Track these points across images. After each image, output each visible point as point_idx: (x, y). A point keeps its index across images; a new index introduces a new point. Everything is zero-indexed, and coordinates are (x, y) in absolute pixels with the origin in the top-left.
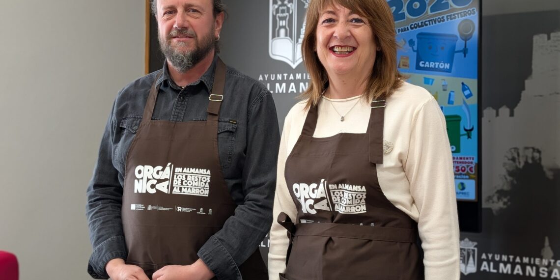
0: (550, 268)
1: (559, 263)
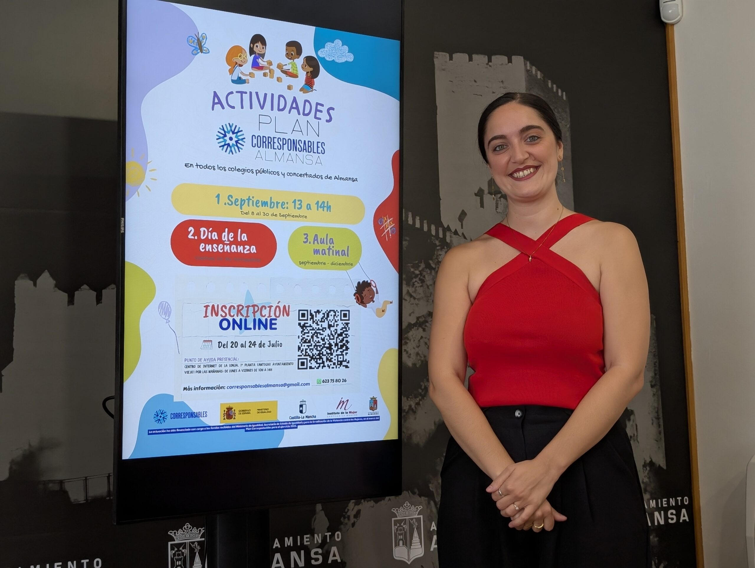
0: (326, 547)
1: (338, 536)
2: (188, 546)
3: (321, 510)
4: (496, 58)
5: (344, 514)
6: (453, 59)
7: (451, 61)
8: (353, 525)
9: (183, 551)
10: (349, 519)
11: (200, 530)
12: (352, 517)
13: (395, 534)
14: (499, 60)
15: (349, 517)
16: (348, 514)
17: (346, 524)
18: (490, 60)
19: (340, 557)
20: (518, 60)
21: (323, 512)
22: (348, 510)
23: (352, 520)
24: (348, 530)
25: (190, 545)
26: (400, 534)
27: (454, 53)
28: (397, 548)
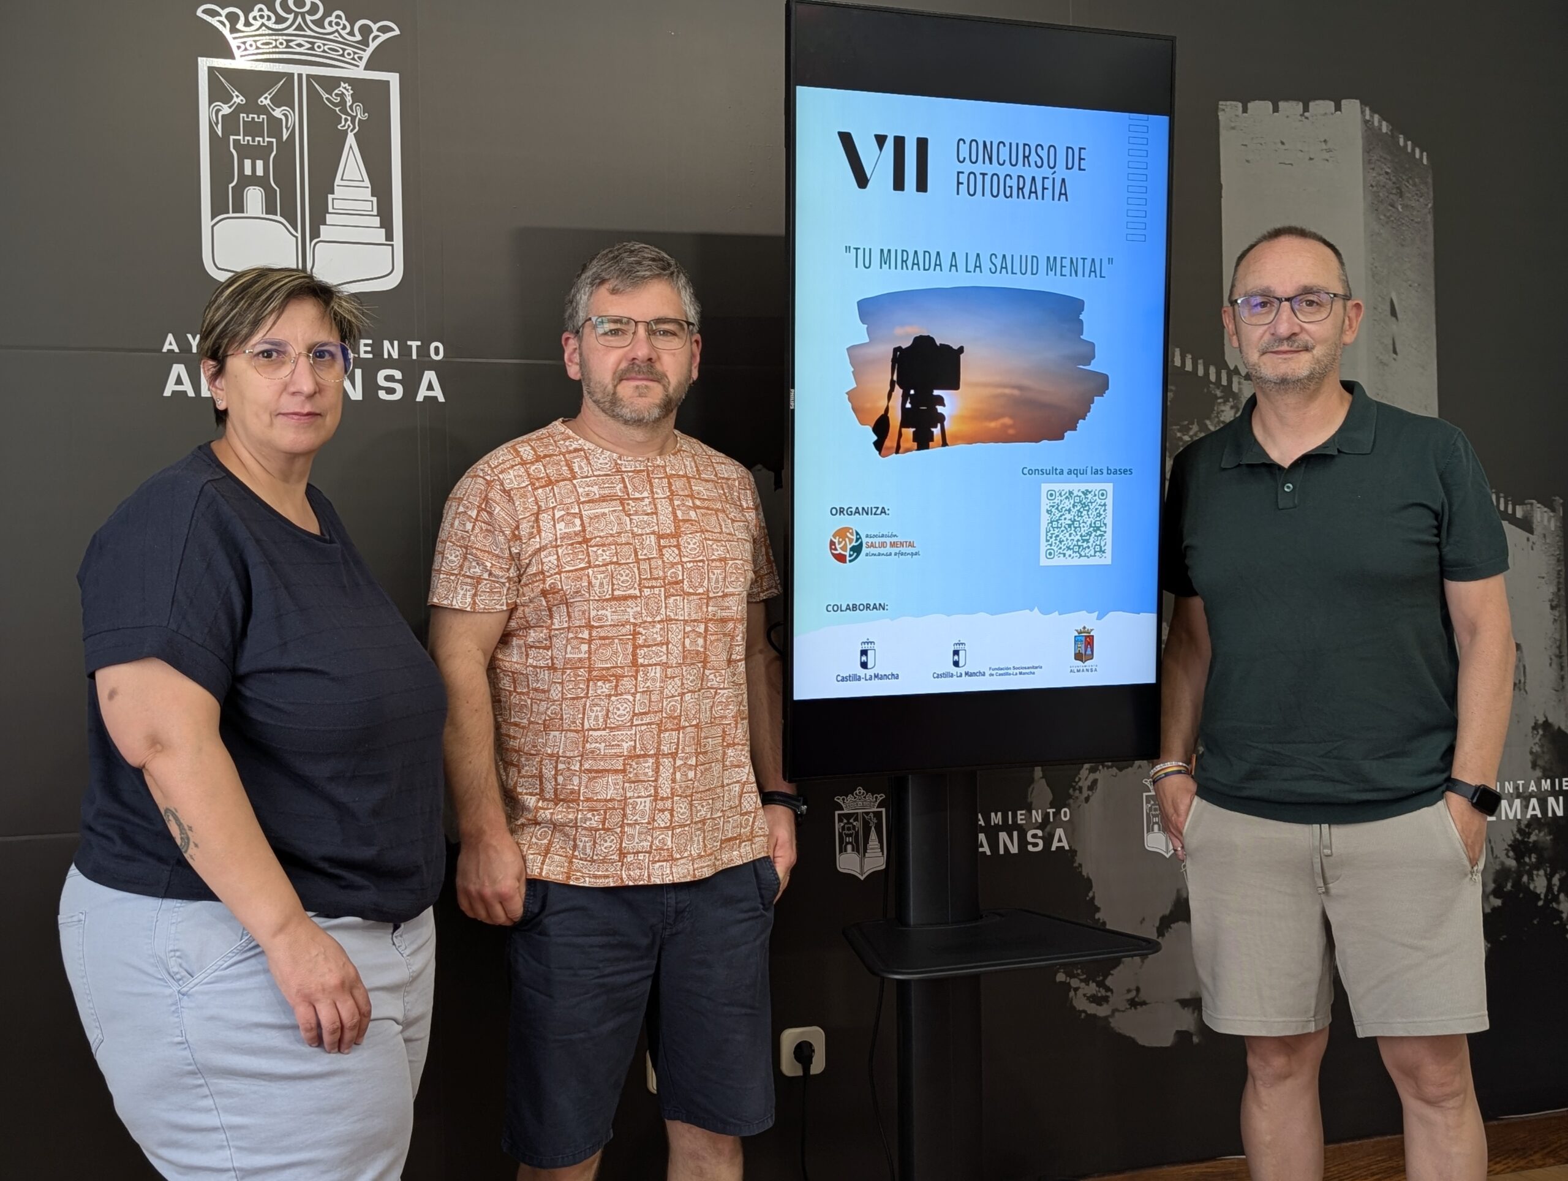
0: (1048, 829)
1: (1065, 814)
2: (860, 818)
3: (1042, 778)
4: (1317, 105)
5: (1074, 784)
6: (1249, 111)
7: (1245, 114)
8: (1087, 799)
9: (855, 824)
10: (1081, 792)
11: (876, 797)
12: (1085, 790)
13: (1148, 815)
14: (1321, 107)
15: (1080, 789)
16: (1080, 784)
17: (1077, 798)
18: (1306, 109)
19: (1068, 843)
20: (1352, 106)
21: (1044, 780)
22: (1080, 779)
23: (1085, 793)
24: (1079, 806)
25: (864, 818)
26: (1155, 816)
27: (1249, 102)
28: (1151, 835)
